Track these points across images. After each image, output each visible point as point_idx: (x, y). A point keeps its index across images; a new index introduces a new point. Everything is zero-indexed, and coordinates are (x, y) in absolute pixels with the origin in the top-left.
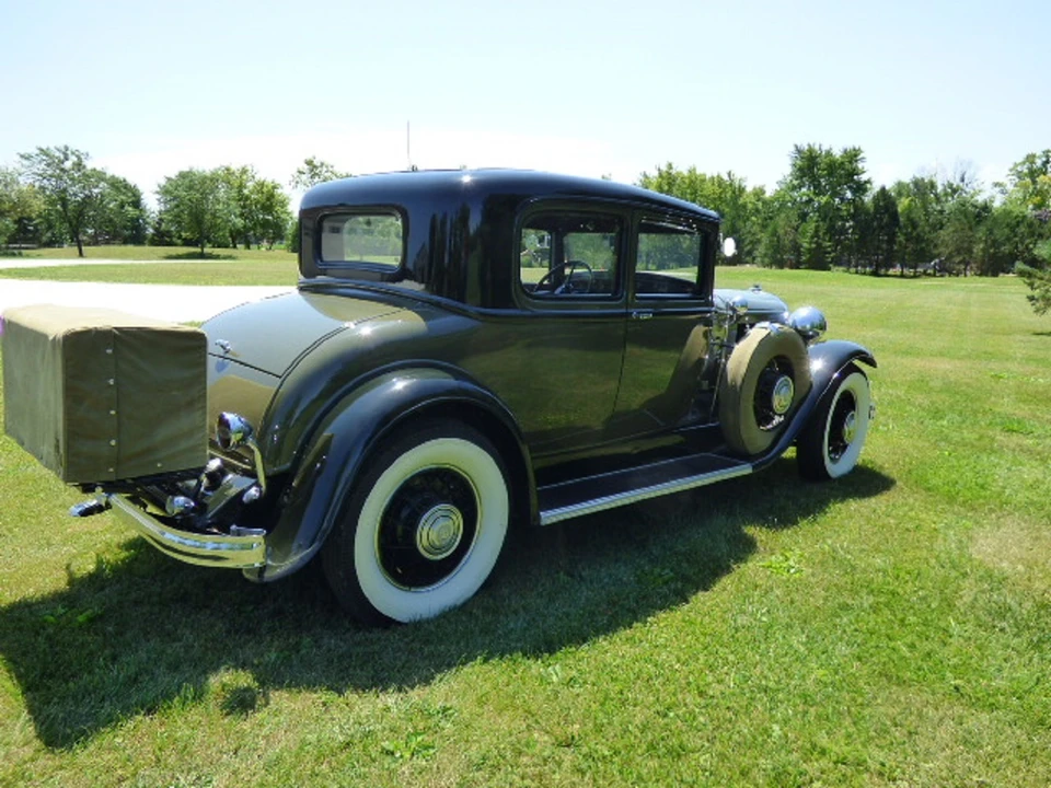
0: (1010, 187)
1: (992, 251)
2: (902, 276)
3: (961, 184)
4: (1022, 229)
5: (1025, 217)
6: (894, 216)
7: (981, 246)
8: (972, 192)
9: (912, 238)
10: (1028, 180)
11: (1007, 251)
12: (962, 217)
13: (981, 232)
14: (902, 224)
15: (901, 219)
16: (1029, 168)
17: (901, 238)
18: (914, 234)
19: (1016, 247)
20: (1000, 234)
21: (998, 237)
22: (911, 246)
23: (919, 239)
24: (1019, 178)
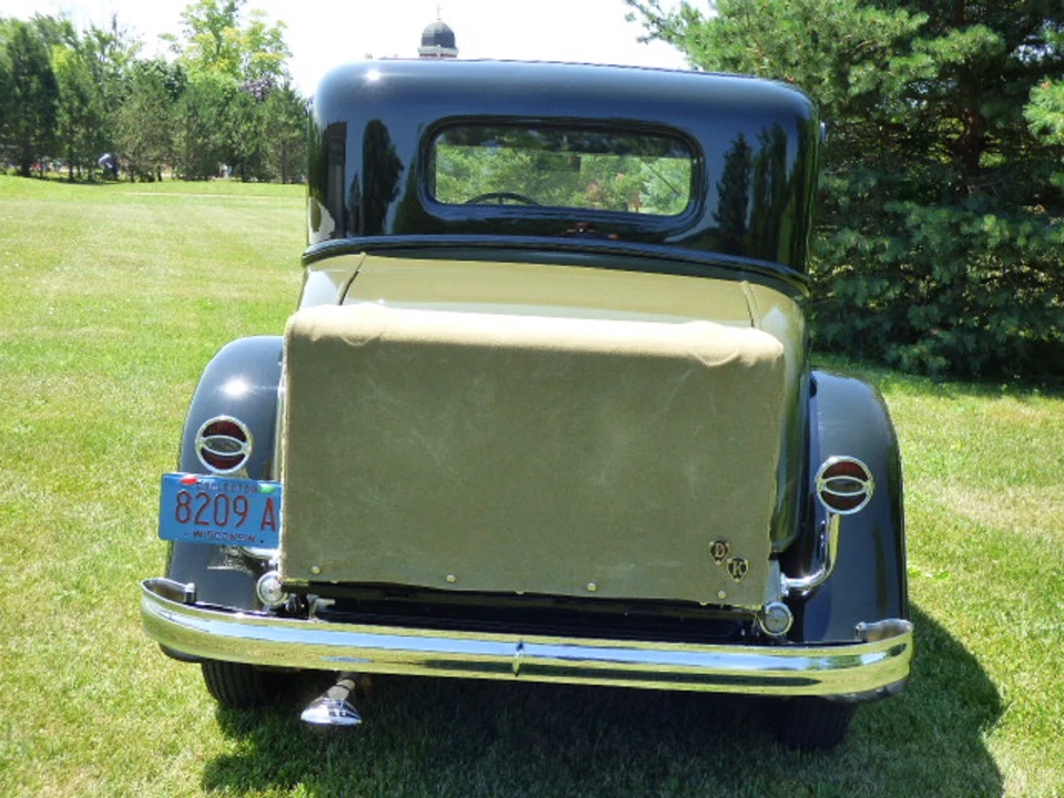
0: (184, 43)
1: (199, 141)
2: (71, 180)
3: (113, 33)
4: (233, 109)
5: (233, 91)
6: (48, 79)
7: (184, 133)
8: (130, 45)
9: (82, 117)
10: (208, 34)
11: (219, 142)
12: (148, 87)
13: (179, 112)
14: (62, 95)
15: (61, 86)
16: (208, 16)
17: (64, 118)
18: (85, 111)
19: (230, 137)
20: (208, 114)
21: (205, 120)
22: (81, 131)
23: (91, 121)
24: (196, 27)
